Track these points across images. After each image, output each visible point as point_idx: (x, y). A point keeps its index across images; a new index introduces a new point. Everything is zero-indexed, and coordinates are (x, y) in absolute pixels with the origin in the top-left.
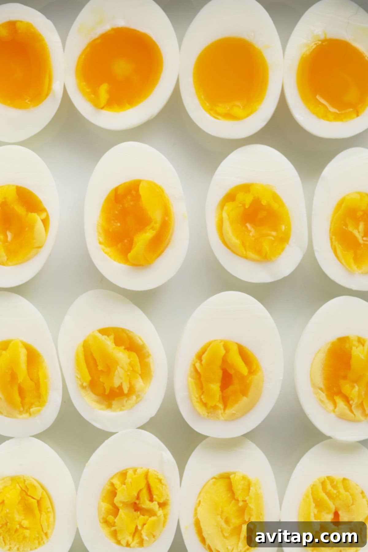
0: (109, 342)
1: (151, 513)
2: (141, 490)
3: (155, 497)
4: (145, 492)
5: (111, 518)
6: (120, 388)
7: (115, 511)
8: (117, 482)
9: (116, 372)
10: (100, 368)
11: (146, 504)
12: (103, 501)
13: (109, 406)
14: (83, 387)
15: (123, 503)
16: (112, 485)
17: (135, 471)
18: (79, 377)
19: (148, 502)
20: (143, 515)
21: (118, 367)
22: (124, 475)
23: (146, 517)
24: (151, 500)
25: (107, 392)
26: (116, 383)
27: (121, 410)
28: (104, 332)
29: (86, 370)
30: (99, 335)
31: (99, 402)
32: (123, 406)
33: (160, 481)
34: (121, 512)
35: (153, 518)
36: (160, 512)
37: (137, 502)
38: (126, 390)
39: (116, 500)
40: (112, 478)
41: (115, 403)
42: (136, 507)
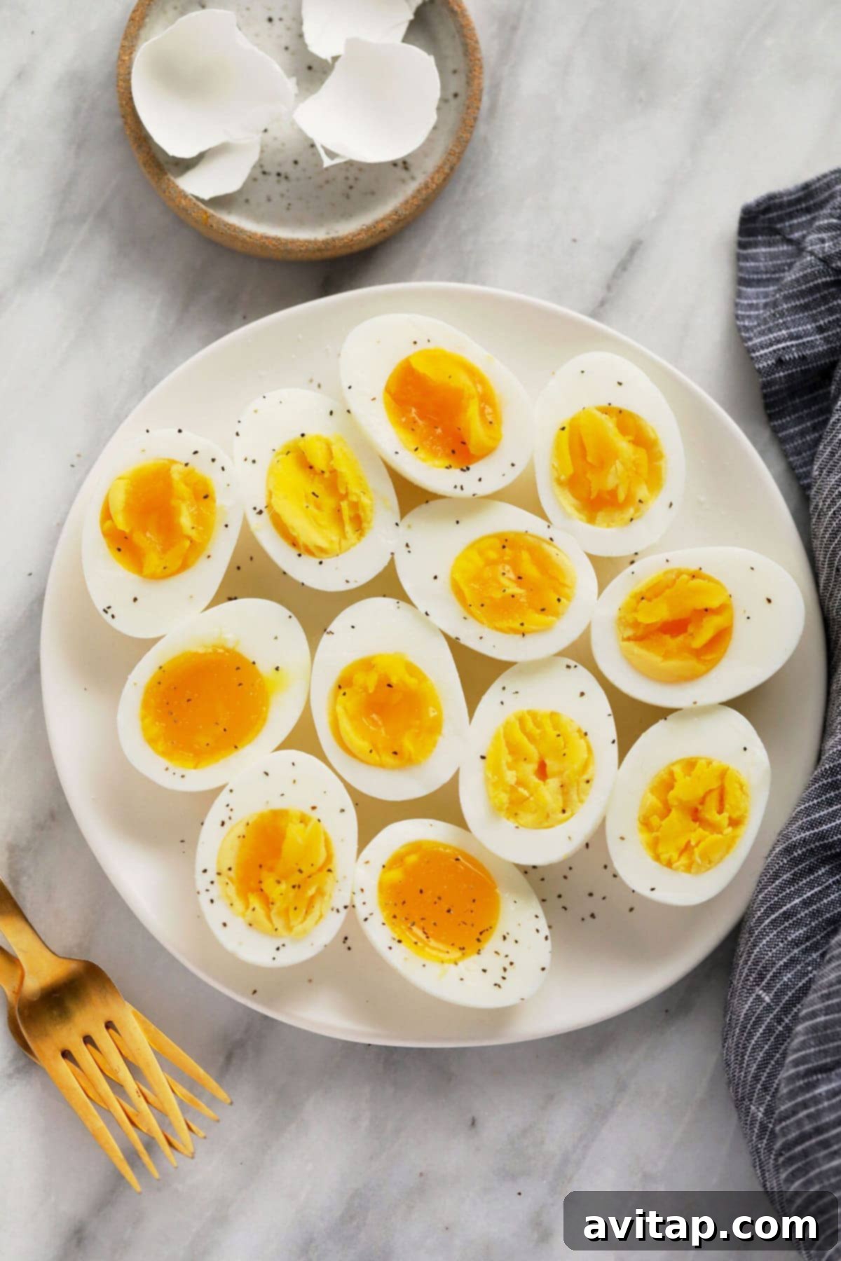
0: (610, 424)
1: (713, 827)
2: (710, 791)
3: (727, 806)
4: (715, 796)
5: (655, 820)
6: (613, 493)
7: (667, 810)
8: (678, 770)
9: (613, 469)
10: (590, 459)
11: (711, 814)
12: (652, 791)
13: (591, 520)
14: (560, 483)
15: (680, 801)
16: (671, 774)
17: (709, 763)
18: (556, 465)
19: (714, 812)
20: (704, 829)
21: (617, 462)
22: (690, 765)
23: (706, 833)
24: (720, 811)
25: (594, 496)
26: (610, 482)
27: (609, 526)
28: (607, 410)
29: (568, 458)
30: (598, 414)
31: (579, 510)
32: (613, 521)
33: (741, 787)
34: (674, 814)
35: (717, 837)
36: (728, 830)
37: (700, 807)
38: (621, 496)
39: (672, 794)
40: (673, 764)
41: (601, 516)
42: (695, 815)
